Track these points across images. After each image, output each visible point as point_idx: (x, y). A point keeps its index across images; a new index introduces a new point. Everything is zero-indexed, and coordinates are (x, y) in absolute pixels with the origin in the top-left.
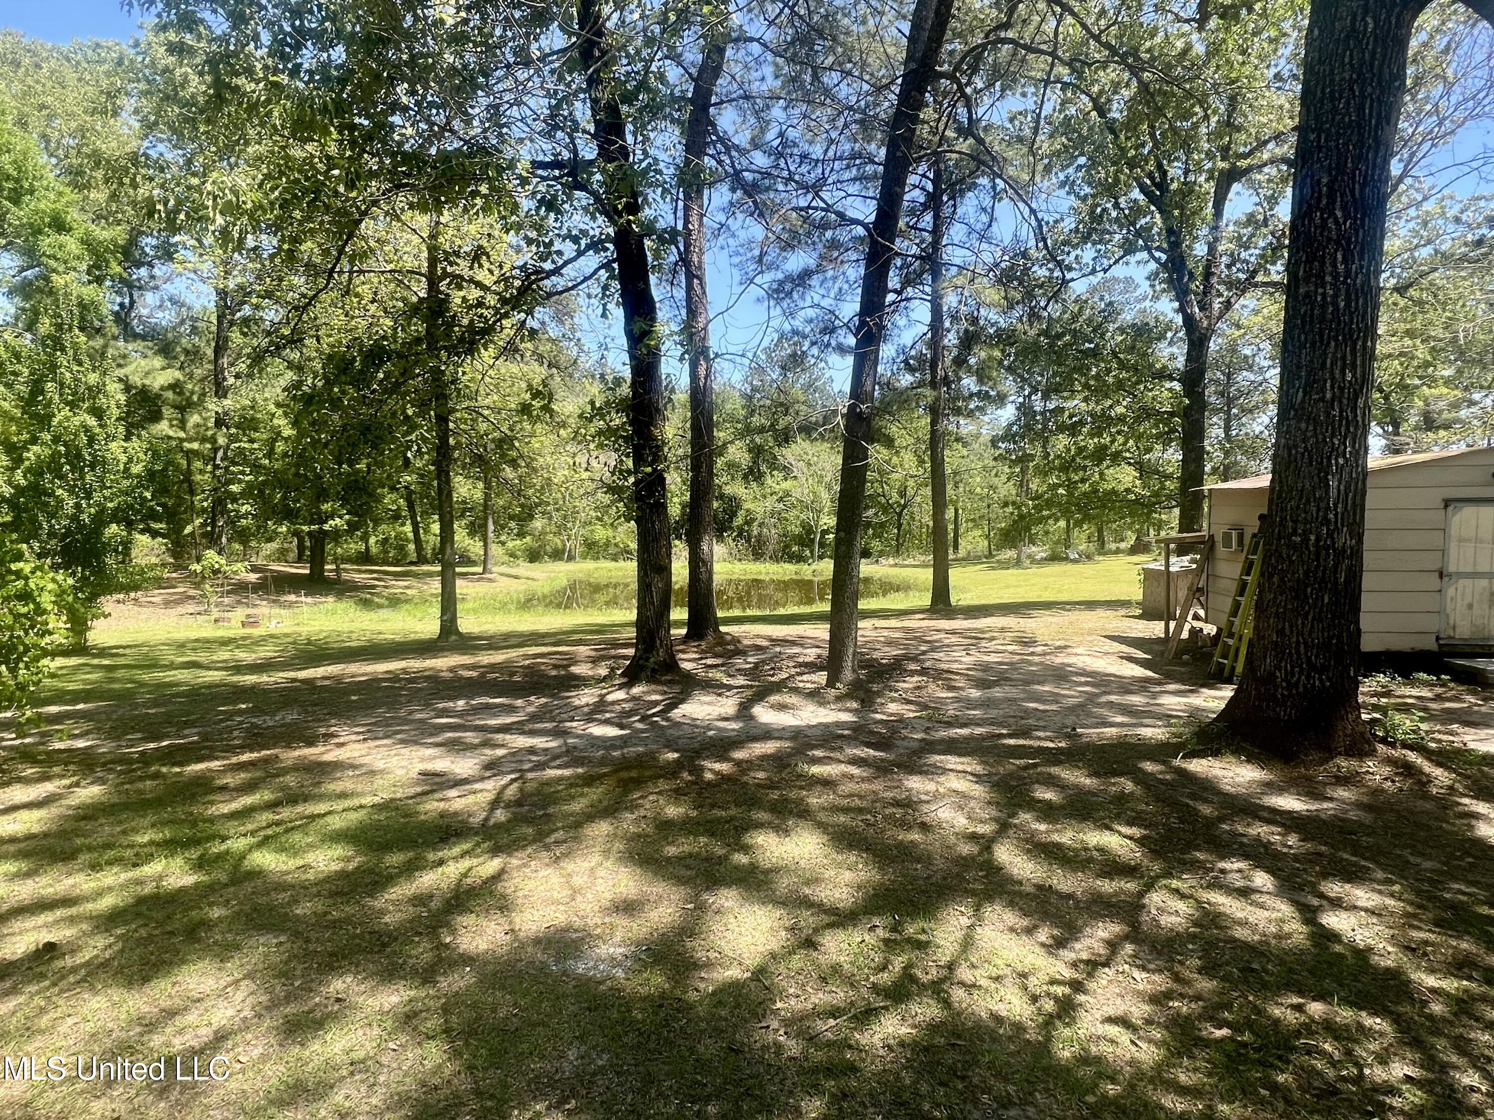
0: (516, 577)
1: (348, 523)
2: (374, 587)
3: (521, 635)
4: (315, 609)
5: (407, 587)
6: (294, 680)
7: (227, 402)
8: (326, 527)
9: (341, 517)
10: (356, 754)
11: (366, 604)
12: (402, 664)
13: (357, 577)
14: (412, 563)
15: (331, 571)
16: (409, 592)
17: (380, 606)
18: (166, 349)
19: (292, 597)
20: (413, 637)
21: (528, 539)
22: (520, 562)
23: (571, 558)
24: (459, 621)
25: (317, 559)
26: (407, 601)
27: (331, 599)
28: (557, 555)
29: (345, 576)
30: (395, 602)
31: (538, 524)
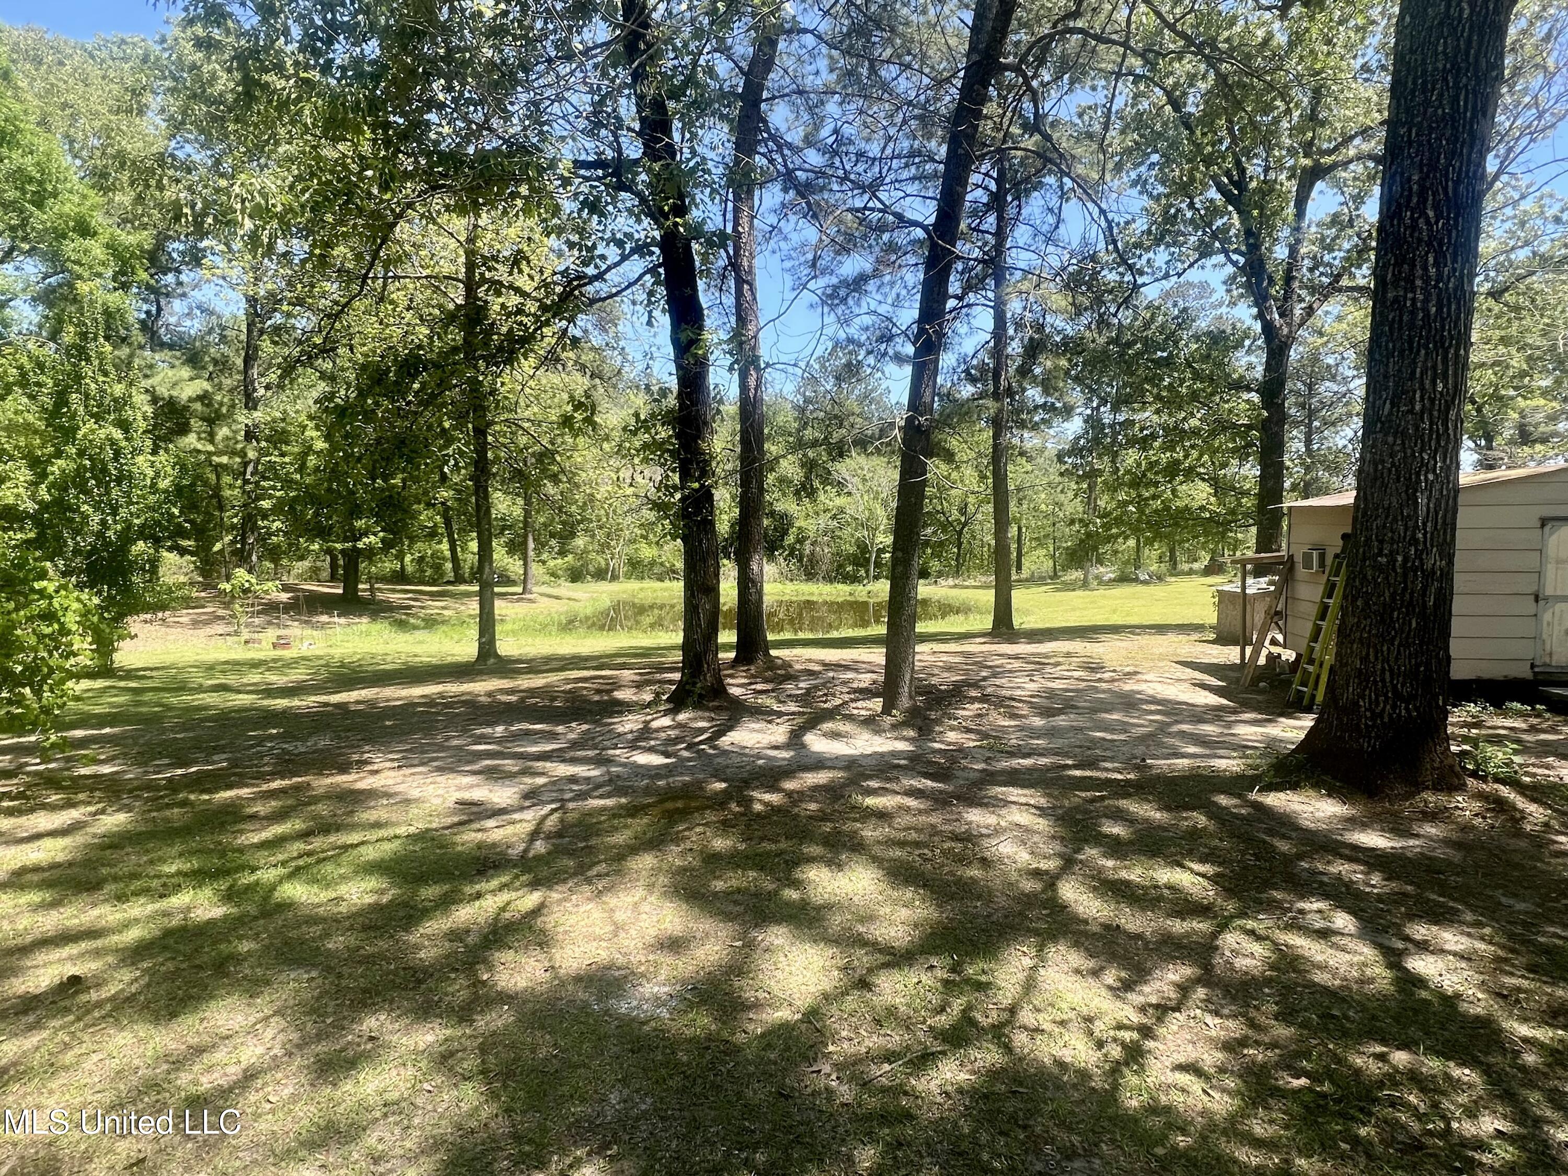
0: (557, 598)
1: (383, 540)
2: (409, 607)
3: (562, 658)
4: (348, 630)
5: (443, 608)
6: (326, 704)
7: (256, 414)
8: (360, 545)
9: (375, 534)
10: (390, 782)
11: (402, 625)
12: (438, 688)
13: (394, 597)
14: (449, 583)
15: (365, 590)
16: (446, 612)
17: (415, 628)
18: (194, 359)
19: (324, 618)
20: (449, 659)
21: (570, 558)
22: (561, 581)
23: (614, 578)
24: (498, 643)
25: (350, 577)
26: (443, 622)
27: (365, 620)
28: (600, 575)
29: (380, 596)
30: (431, 623)
31: (580, 542)
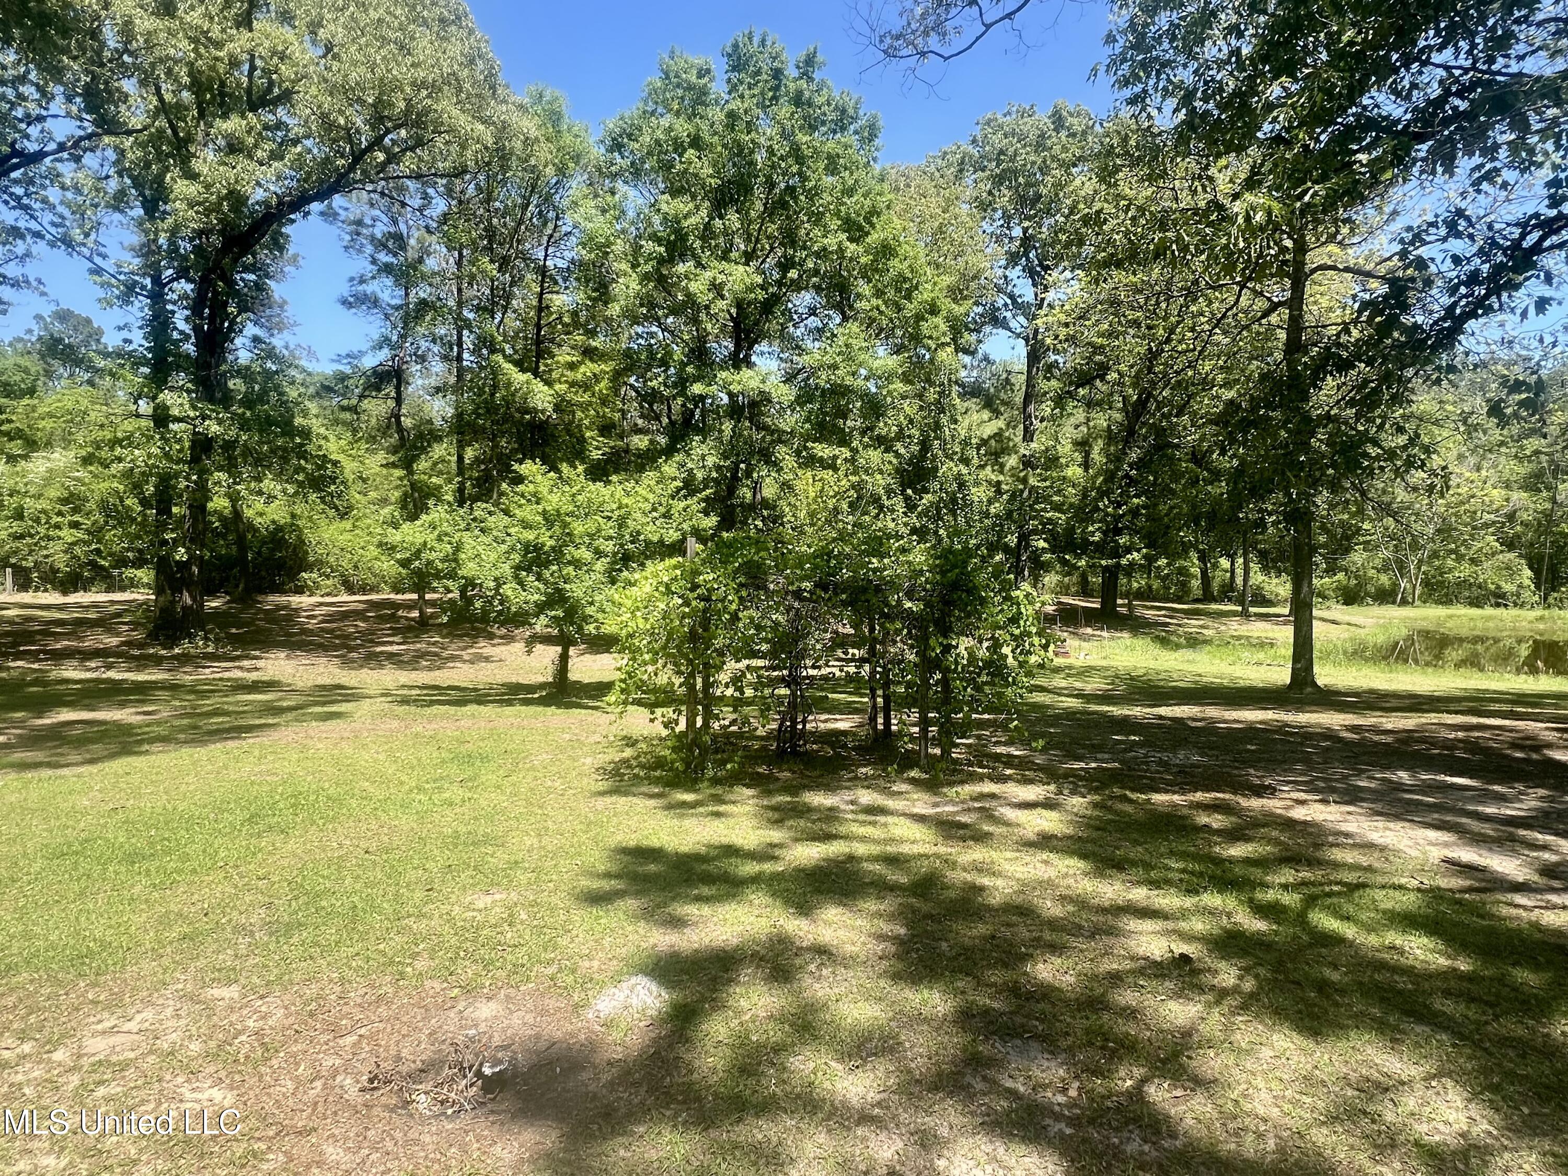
7: (1033, 445)
11: (1164, 642)
13: (1149, 613)
14: (1197, 601)
15: (1122, 606)
23: (1404, 602)
25: (1109, 592)
29: (1139, 612)
30: (1194, 642)
31: (1358, 557)
